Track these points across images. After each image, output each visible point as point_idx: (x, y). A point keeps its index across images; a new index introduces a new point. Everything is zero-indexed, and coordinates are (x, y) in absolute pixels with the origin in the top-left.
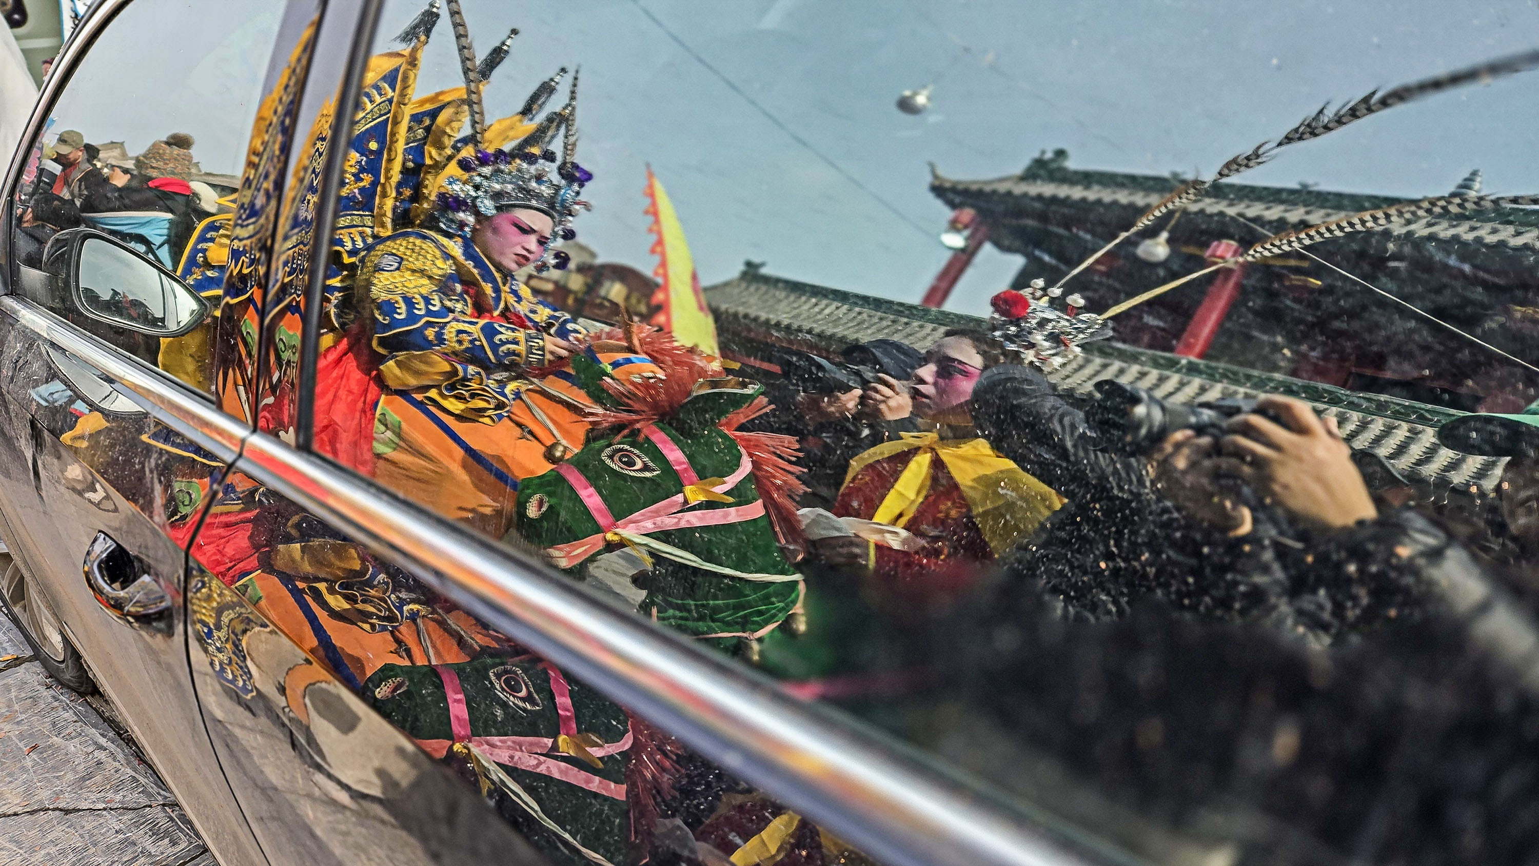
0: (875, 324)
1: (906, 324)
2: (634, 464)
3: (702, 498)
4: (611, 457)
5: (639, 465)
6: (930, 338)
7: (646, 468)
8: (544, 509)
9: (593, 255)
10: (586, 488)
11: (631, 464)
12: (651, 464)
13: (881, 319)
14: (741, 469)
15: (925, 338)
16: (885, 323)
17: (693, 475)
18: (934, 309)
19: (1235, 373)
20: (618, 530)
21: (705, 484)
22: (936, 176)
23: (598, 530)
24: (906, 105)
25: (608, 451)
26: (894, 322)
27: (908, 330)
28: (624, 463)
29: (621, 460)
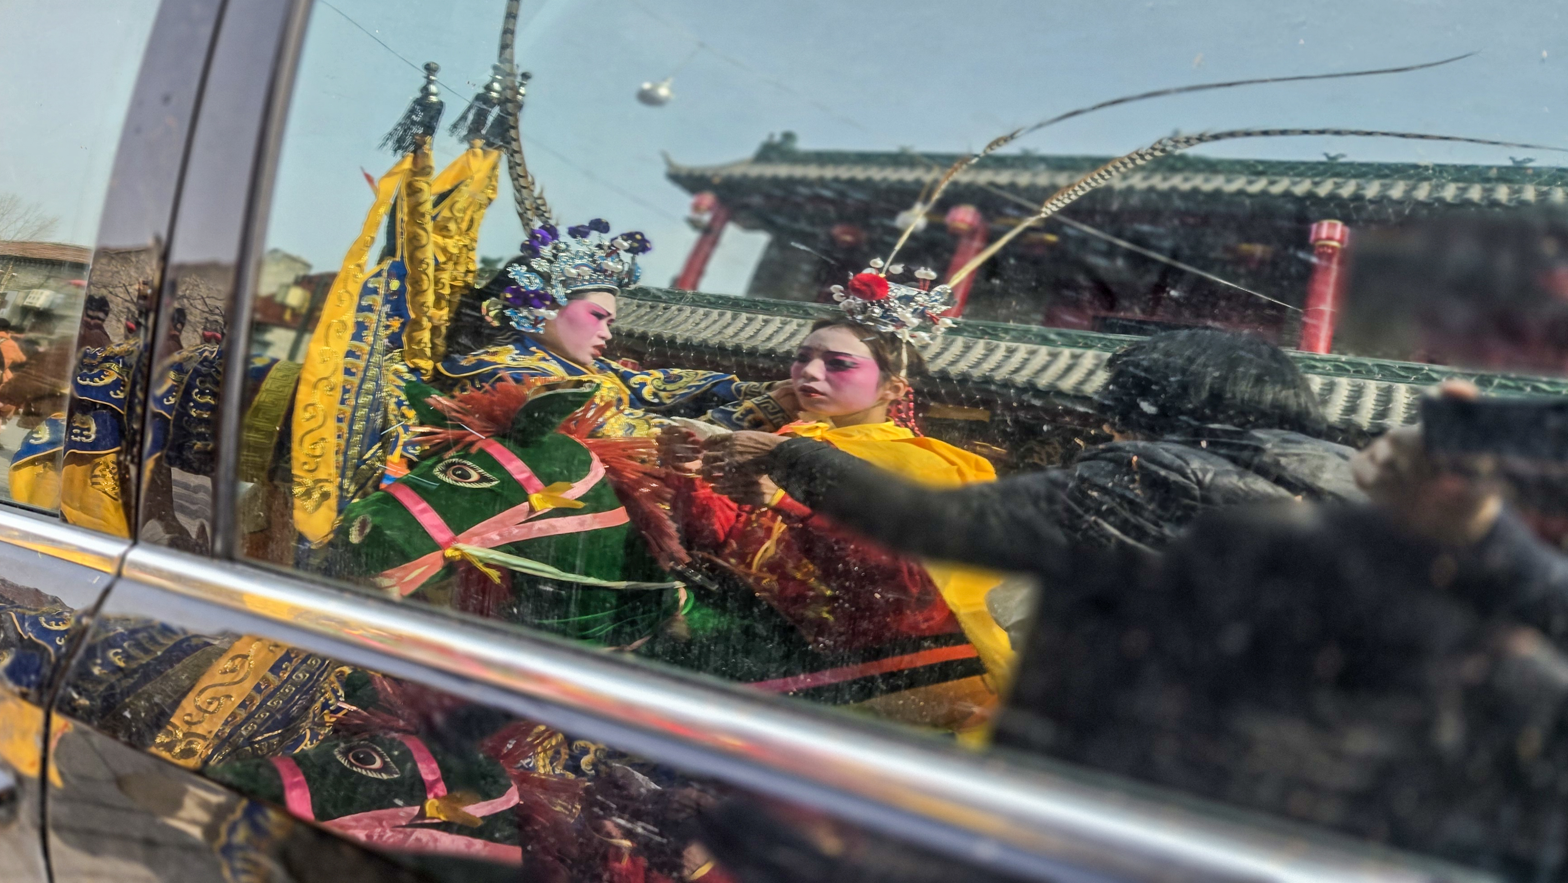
0: (634, 311)
1: (665, 309)
2: (470, 477)
3: (550, 507)
4: (444, 472)
5: (475, 476)
6: (691, 320)
7: (483, 479)
8: (368, 530)
9: (308, 266)
10: (418, 503)
11: (465, 476)
12: (488, 475)
13: (639, 306)
14: (592, 474)
15: (686, 321)
16: (643, 311)
17: (537, 482)
18: (689, 292)
19: (994, 329)
20: (460, 545)
21: (553, 491)
22: (669, 163)
23: (436, 547)
24: (648, 98)
25: (440, 466)
26: (652, 307)
27: (668, 314)
28: (458, 476)
29: (454, 474)
